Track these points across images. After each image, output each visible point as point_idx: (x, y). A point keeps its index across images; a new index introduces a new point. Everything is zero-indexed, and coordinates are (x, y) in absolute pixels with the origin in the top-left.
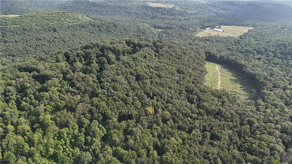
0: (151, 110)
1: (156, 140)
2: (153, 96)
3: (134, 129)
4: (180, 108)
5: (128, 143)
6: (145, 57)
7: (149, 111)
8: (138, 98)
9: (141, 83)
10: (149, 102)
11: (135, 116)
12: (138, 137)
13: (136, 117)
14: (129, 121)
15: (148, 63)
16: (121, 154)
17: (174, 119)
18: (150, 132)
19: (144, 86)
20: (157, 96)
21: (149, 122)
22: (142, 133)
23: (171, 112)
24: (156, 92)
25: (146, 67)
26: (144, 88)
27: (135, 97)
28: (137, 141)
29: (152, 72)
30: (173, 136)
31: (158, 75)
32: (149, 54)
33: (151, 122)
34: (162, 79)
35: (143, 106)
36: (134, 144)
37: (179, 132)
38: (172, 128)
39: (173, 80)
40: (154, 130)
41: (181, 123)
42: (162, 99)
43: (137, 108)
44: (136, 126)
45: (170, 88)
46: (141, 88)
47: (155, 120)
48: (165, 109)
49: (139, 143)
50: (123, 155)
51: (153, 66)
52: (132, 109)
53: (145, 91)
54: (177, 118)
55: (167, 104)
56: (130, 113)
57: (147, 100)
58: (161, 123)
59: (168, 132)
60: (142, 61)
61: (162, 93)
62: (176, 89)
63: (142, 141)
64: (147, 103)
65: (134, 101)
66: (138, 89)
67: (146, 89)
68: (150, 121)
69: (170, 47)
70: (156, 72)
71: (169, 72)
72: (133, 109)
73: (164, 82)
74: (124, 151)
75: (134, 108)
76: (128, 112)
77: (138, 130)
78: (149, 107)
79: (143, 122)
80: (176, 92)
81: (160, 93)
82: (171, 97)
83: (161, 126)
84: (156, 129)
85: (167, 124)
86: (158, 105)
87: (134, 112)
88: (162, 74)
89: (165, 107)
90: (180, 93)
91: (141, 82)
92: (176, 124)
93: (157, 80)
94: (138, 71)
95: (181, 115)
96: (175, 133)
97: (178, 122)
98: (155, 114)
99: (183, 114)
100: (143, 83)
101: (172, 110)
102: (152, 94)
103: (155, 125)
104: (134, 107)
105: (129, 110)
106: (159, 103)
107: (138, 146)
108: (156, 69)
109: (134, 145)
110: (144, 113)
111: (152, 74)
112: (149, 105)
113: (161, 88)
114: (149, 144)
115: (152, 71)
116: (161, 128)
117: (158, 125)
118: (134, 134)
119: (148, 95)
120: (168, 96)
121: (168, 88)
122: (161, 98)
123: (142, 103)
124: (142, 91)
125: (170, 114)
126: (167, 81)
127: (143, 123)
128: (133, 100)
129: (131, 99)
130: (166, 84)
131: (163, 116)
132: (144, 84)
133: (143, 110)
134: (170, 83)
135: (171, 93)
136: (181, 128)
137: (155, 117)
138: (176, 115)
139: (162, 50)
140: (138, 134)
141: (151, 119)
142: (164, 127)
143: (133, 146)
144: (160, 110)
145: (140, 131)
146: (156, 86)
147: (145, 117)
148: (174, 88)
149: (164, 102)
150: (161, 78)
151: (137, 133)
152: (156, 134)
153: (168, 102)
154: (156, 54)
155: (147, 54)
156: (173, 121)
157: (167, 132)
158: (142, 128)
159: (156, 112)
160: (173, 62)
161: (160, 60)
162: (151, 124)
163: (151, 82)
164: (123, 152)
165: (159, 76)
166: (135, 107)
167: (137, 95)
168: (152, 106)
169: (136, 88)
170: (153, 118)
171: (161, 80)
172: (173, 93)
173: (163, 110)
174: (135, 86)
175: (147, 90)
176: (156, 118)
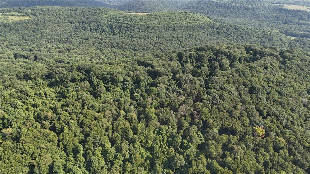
0: (260, 131)
1: (261, 167)
2: (267, 115)
3: (236, 147)
4: (302, 138)
5: (225, 159)
6: (266, 68)
7: (259, 131)
8: (248, 113)
9: (255, 97)
10: (260, 121)
11: (239, 133)
12: (239, 157)
13: (241, 135)
14: (231, 136)
15: (268, 75)
16: (216, 169)
17: (290, 150)
18: (255, 156)
19: (257, 101)
20: (273, 117)
21: (255, 144)
22: (244, 154)
23: (288, 140)
24: (273, 111)
25: (265, 79)
26: (257, 104)
27: (244, 112)
28: (236, 161)
29: (272, 87)
30: (285, 170)
31: (280, 92)
32: (271, 64)
33: (258, 145)
34: (283, 97)
35: (251, 124)
36: (232, 163)
37: (295, 167)
38: (285, 159)
39: (299, 101)
40: (260, 155)
41: (299, 157)
42: (279, 122)
43: (244, 124)
44: (239, 144)
45: (292, 110)
46: (253, 102)
47: (264, 143)
48: (280, 134)
49: (239, 164)
50: (218, 172)
51: (275, 80)
52: (237, 124)
53: (258, 107)
54: (295, 149)
55: (284, 129)
56: (234, 128)
57: (259, 118)
58: (272, 151)
59: (278, 163)
60: (260, 72)
61: (279, 114)
62: (301, 114)
63: (242, 162)
64: (257, 122)
65: (242, 115)
66: (249, 103)
67: (259, 105)
68: (257, 143)
69: (304, 59)
70: (277, 88)
71: (296, 91)
72: (238, 124)
73: (286, 102)
74: (220, 168)
75: (240, 124)
76: (232, 127)
77: (240, 149)
78: (259, 127)
79: (248, 142)
80: (300, 117)
81: (277, 113)
82: (291, 122)
83: (270, 153)
84: (264, 155)
85: (280, 153)
86: (272, 127)
87: (239, 128)
88: (285, 91)
89: (281, 132)
90: (306, 120)
91: (254, 96)
92: (292, 157)
93: (277, 97)
94: (253, 83)
95: (301, 147)
96: (287, 167)
97: (294, 155)
98: (265, 137)
99: (304, 146)
100: (257, 97)
101: (290, 138)
102: (265, 113)
103: (262, 150)
104: (240, 122)
105: (234, 124)
106: (274, 126)
107: (237, 167)
108: (278, 84)
109: (232, 164)
110: (251, 132)
111: (272, 89)
112: (259, 125)
113: (280, 108)
114: (251, 169)
115: (272, 85)
116: (270, 155)
117: (267, 150)
118: (234, 152)
119: (261, 113)
120: (288, 120)
121: (289, 110)
122: (278, 120)
123: (251, 121)
124: (254, 107)
125: (286, 142)
126: (289, 101)
127: (247, 143)
128: (240, 114)
129: (238, 113)
130: (288, 104)
131: (276, 142)
132: (259, 99)
133: (251, 128)
134: (294, 104)
135: (292, 117)
136: (298, 163)
137: (264, 140)
138: (294, 145)
139: (291, 62)
140: (239, 153)
141: (259, 141)
142: (274, 156)
143: (230, 165)
144: (273, 134)
145: (242, 151)
146: (273, 104)
147: (252, 137)
148: (299, 112)
149: (281, 126)
150: (282, 95)
151: (238, 152)
152: (262, 160)
153: (286, 127)
154: (281, 66)
155: (268, 65)
156: (289, 152)
157: (277, 162)
158: (246, 149)
159: (267, 134)
160: (304, 79)
161: (286, 74)
162: (258, 147)
163: (268, 99)
164: (218, 167)
165: (280, 93)
166: (241, 122)
167: (246, 110)
168: (263, 126)
169: (246, 101)
170: (262, 141)
171: (281, 98)
172: (295, 117)
173: (277, 135)
174: (246, 99)
175: (260, 106)
176: (266, 143)
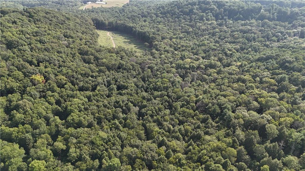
0: (39, 78)
1: (55, 106)
2: (38, 64)
3: (21, 102)
4: (77, 69)
5: (15, 119)
6: (14, 22)
7: (37, 78)
8: (17, 67)
9: (17, 51)
10: (34, 70)
11: (17, 89)
12: (29, 109)
13: (20, 90)
14: (10, 95)
15: (20, 28)
16: (7, 133)
18: (45, 101)
19: (21, 53)
20: (44, 63)
21: (40, 92)
22: (33, 104)
23: (66, 75)
24: (42, 58)
25: (19, 32)
26: (23, 56)
27: (12, 67)
28: (27, 113)
29: (30, 38)
30: (76, 97)
31: (40, 40)
32: (19, 19)
33: (43, 91)
34: (46, 44)
35: (25, 75)
36: (25, 117)
37: (82, 93)
38: (73, 91)
39: (60, 44)
40: (49, 98)
41: (81, 84)
42: (52, 65)
43: (18, 79)
44: (22, 99)
45: (58, 52)
46: (17, 56)
47: (48, 87)
48: (58, 74)
49: (32, 114)
50: (12, 134)
51: (29, 32)
52: (10, 81)
53: (26, 59)
54: (76, 80)
55: (59, 68)
56: (8, 86)
57: (31, 68)
58: (58, 89)
59: (68, 96)
60: (10, 27)
61: (49, 58)
62: (67, 53)
63: (35, 111)
64: (32, 71)
65: (11, 71)
66: (13, 58)
67: (25, 56)
68: (41, 90)
69: (48, 13)
70: (35, 38)
71: (54, 37)
72: (12, 81)
73: (49, 47)
74: (12, 129)
75: (13, 80)
76: (6, 86)
77: (26, 102)
78: (36, 75)
79: (32, 92)
80: (67, 56)
81: (47, 58)
82: (62, 61)
83: (57, 91)
84: (53, 96)
85: (65, 88)
86: (48, 71)
87: (15, 85)
88: (44, 38)
89: (58, 72)
90: (73, 57)
91: (15, 50)
92: (76, 86)
93: (39, 45)
94: (7, 38)
95: (80, 76)
96: (76, 94)
97: (78, 84)
98: (46, 82)
99: (81, 74)
100: (20, 50)
101: (67, 73)
102: (36, 62)
103: (50, 93)
104: (13, 78)
105: (7, 83)
106: (49, 69)
107: (32, 118)
108: (35, 34)
109: (25, 119)
110: (30, 83)
111: (30, 40)
112: (35, 73)
113: (47, 53)
114: (47, 113)
115: (29, 36)
116: (58, 93)
117: (53, 91)
118: (22, 107)
119: (31, 63)
120: (59, 61)
121: (56, 53)
122: (50, 63)
123: (24, 73)
124: (21, 59)
125: (66, 78)
126: (52, 46)
127: (31, 94)
128: (8, 70)
129: (5, 70)
130: (52, 49)
131: (57, 82)
132: (22, 51)
133: (28, 79)
134: (58, 47)
135: (61, 57)
136: (84, 89)
137: (47, 84)
138: (73, 77)
139: (38, 15)
140: (27, 105)
141: (42, 87)
142: (62, 92)
143: (23, 120)
144: (52, 76)
145: (30, 103)
146: (39, 52)
147: (33, 87)
148: (65, 52)
149: (56, 67)
150: (43, 43)
151: (25, 106)
152: (53, 100)
153: (60, 66)
154: (29, 20)
155: (16, 20)
156: (72, 85)
157: (66, 96)
158: (33, 100)
159: (47, 79)
160: (56, 27)
161: (38, 26)
162: (44, 93)
163: (32, 49)
164: (10, 130)
165: (41, 42)
166: (15, 78)
167: (13, 65)
168: (39, 74)
169: (9, 57)
170: (45, 86)
171: (44, 46)
172: (64, 57)
173: (56, 75)
174: (9, 55)
175: (27, 57)
176: (49, 86)
